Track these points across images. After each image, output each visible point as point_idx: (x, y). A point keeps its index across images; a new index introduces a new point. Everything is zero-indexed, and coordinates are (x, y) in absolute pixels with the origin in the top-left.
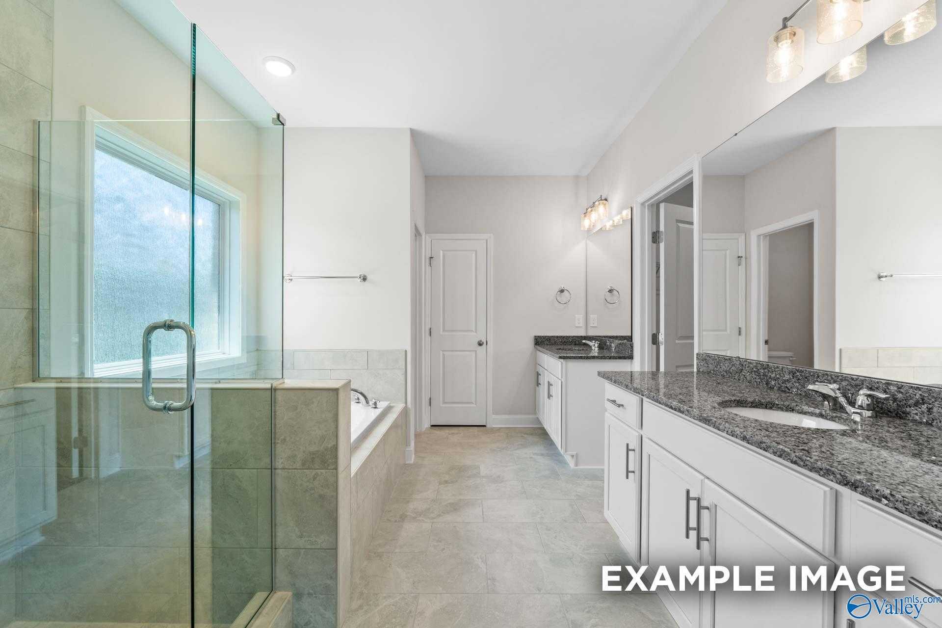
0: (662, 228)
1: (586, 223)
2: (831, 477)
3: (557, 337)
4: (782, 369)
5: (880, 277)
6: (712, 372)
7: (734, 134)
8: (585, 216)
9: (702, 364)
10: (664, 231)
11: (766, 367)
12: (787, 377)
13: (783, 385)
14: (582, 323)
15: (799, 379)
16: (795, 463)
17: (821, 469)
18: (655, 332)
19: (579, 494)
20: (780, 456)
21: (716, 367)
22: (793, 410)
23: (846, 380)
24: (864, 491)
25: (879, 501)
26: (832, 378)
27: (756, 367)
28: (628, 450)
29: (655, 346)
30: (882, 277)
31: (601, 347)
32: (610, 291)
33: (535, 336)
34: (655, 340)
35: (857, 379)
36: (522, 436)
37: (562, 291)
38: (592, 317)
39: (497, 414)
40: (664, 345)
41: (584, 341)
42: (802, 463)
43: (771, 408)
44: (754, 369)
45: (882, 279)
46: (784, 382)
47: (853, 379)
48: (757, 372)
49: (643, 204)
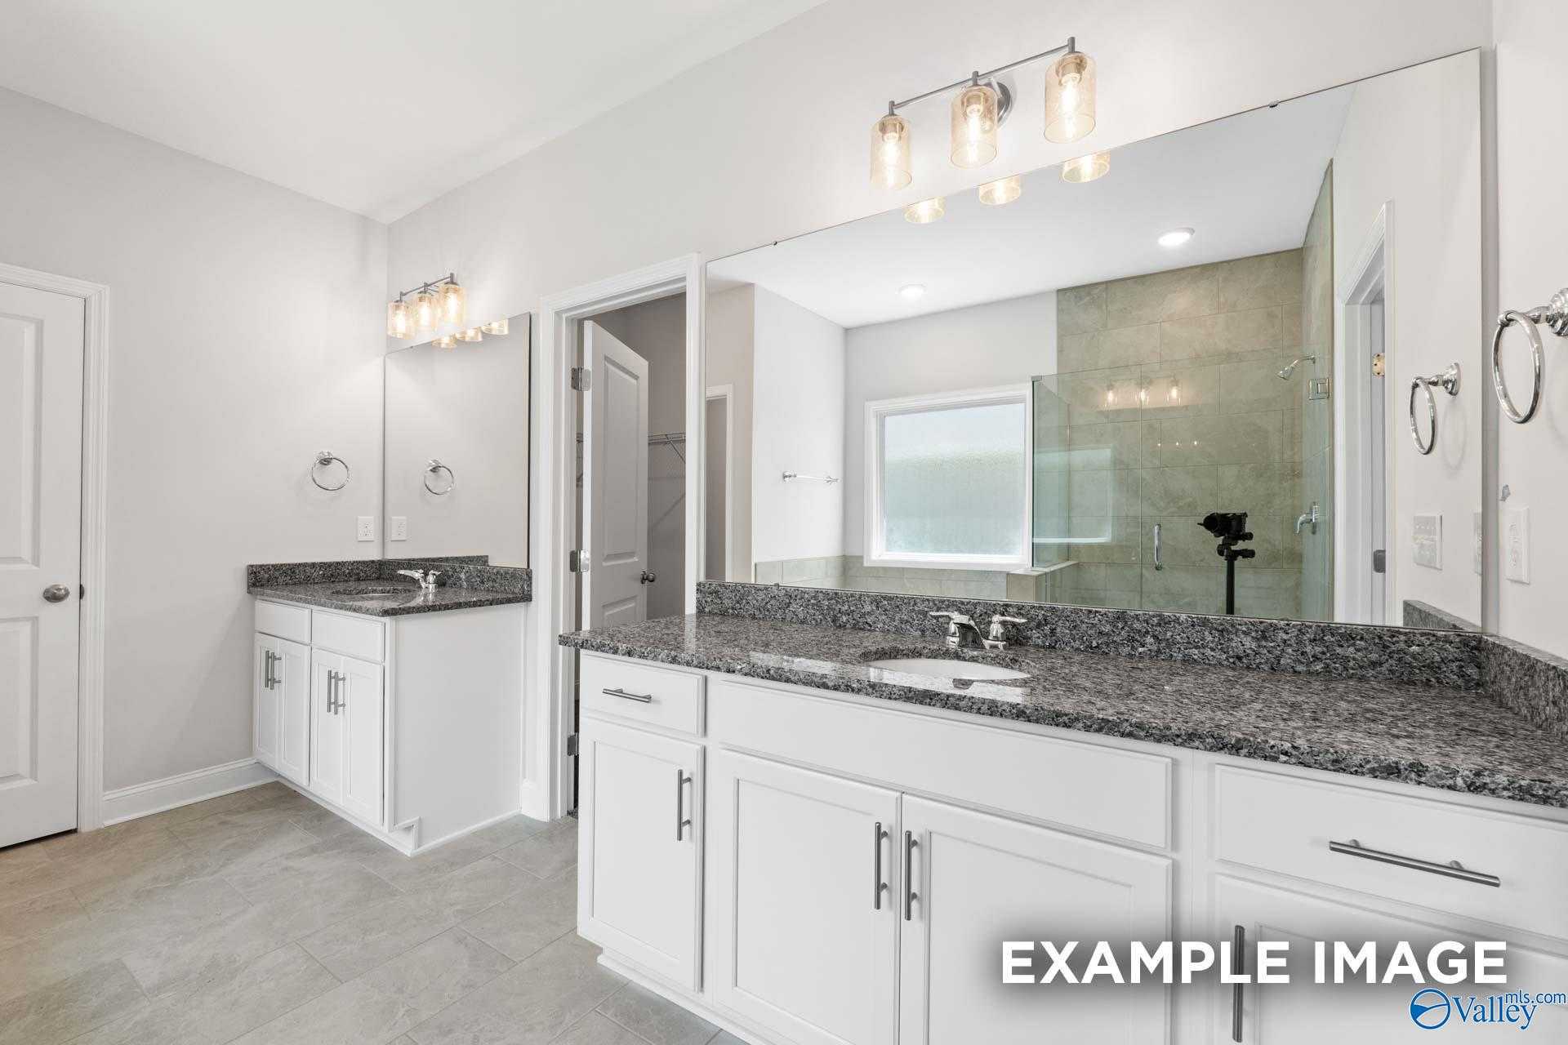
0: (588, 365)
1: (400, 322)
2: (1197, 743)
3: (313, 565)
4: (860, 598)
5: (785, 477)
6: (731, 611)
7: (773, 241)
8: (397, 307)
9: (709, 600)
10: (591, 370)
11: (835, 596)
12: (868, 608)
13: (861, 620)
14: (373, 534)
15: (886, 610)
16: (1130, 735)
17: (1178, 736)
18: (574, 548)
19: (459, 907)
20: (1099, 730)
21: (738, 602)
22: (921, 655)
23: (954, 605)
24: (1252, 751)
25: (1275, 759)
26: (935, 605)
27: (815, 597)
28: (681, 781)
29: (574, 573)
30: (786, 477)
31: (441, 583)
32: (434, 470)
33: (252, 566)
34: (574, 564)
35: (968, 603)
36: (224, 823)
37: (326, 462)
38: (396, 520)
39: (120, 784)
40: (589, 571)
41: (402, 572)
42: (1142, 734)
43: (895, 657)
44: (812, 601)
45: (786, 479)
46: (863, 615)
47: (963, 603)
48: (818, 605)
49: (558, 314)
